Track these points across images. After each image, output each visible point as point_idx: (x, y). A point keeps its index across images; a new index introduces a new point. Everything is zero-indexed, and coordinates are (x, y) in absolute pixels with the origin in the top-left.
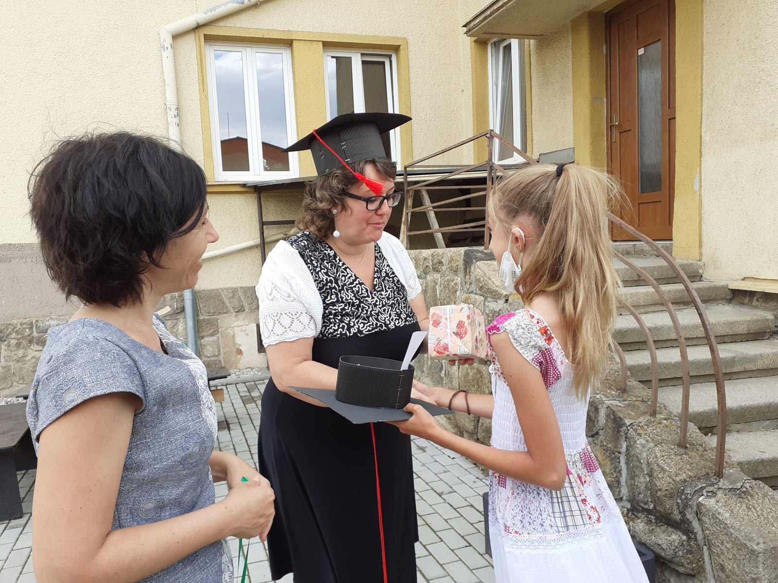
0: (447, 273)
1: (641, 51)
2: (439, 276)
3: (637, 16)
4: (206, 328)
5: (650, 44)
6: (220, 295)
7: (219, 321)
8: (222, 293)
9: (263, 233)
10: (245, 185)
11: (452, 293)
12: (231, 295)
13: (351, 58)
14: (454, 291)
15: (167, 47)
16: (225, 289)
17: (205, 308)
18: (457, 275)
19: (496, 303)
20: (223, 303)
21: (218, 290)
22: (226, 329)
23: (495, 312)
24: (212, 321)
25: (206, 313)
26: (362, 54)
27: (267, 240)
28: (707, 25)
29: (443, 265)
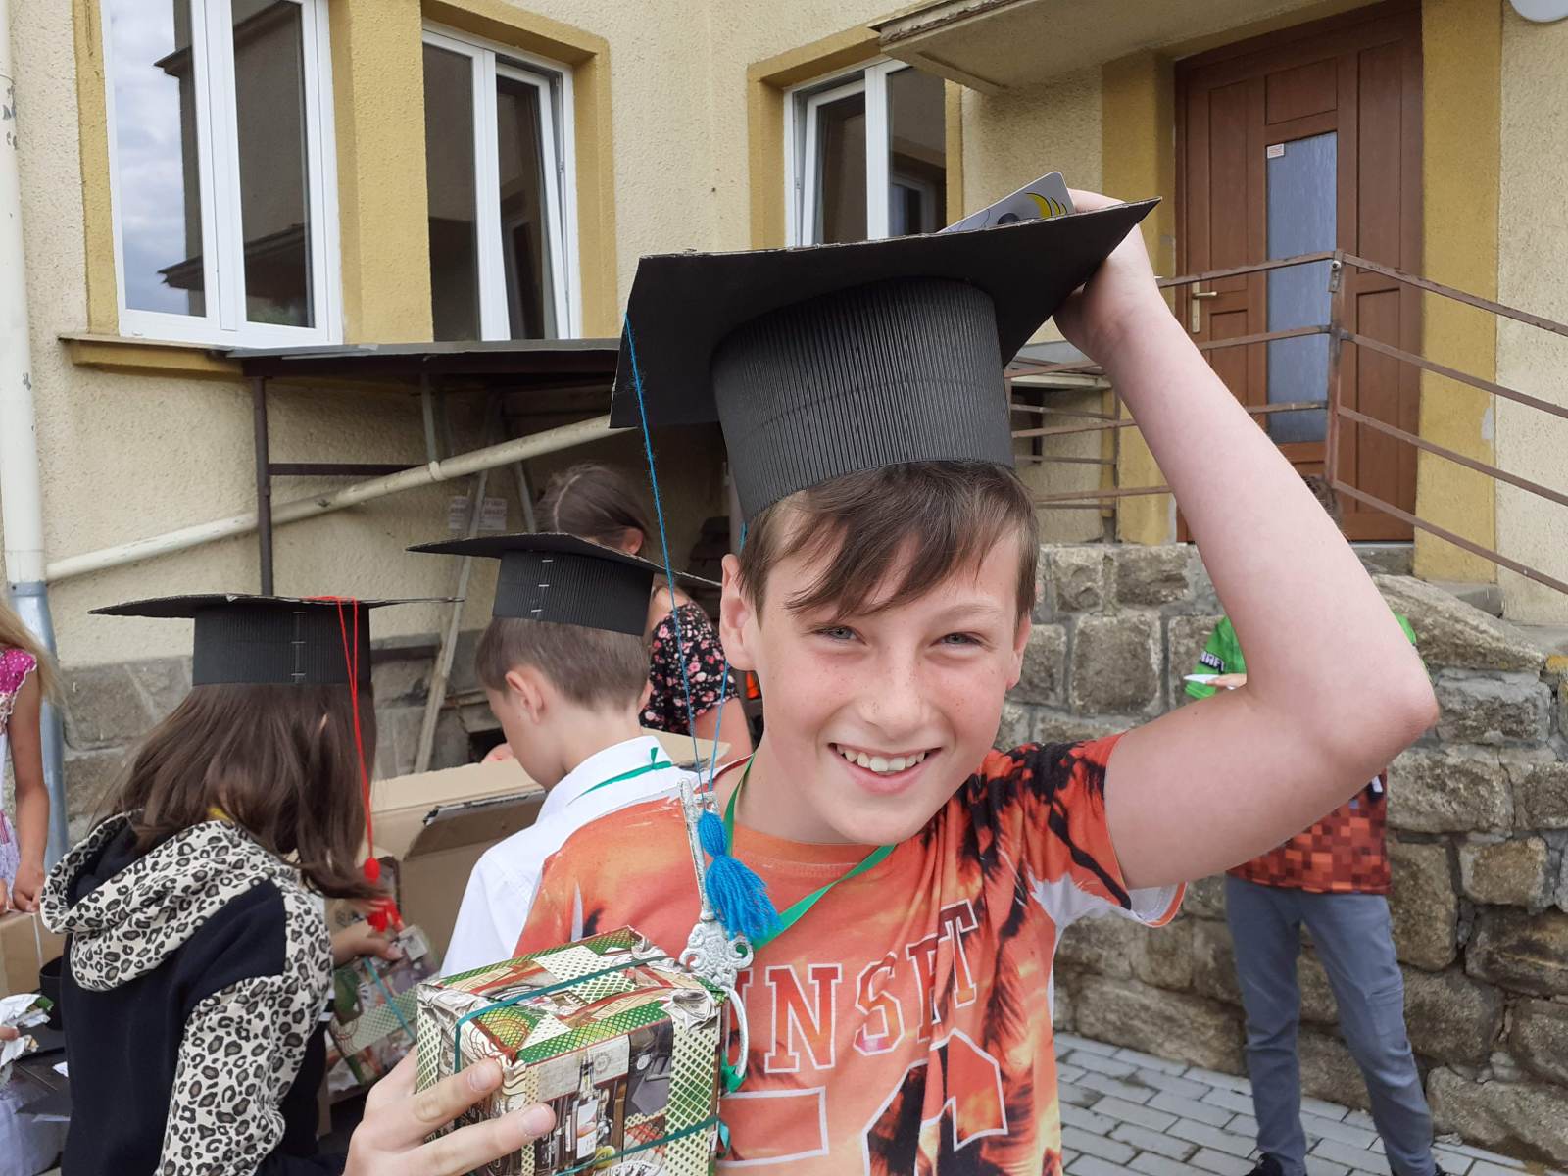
0: (1199, 606)
1: (1275, 151)
2: (1151, 615)
3: (1266, 77)
4: (85, 788)
5: (1302, 139)
6: (129, 683)
8: (132, 676)
9: (268, 497)
12: (163, 682)
13: (469, 59)
16: (145, 663)
17: (83, 726)
19: (1499, 683)
20: (138, 707)
21: (120, 666)
23: (1503, 705)
24: (104, 765)
25: (86, 740)
26: (501, 59)
27: (276, 518)
28: (1511, 109)
29: (1186, 586)
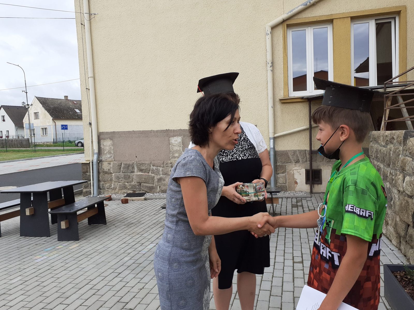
0: (396, 144)
2: (392, 146)
4: (280, 169)
7: (286, 166)
8: (288, 153)
9: (311, 123)
10: (303, 98)
11: (397, 156)
12: (293, 154)
14: (398, 154)
15: (268, 34)
16: (290, 150)
17: (280, 160)
18: (401, 145)
20: (289, 157)
21: (287, 151)
22: (290, 171)
24: (283, 166)
25: (281, 162)
26: (376, 20)
29: (395, 140)
